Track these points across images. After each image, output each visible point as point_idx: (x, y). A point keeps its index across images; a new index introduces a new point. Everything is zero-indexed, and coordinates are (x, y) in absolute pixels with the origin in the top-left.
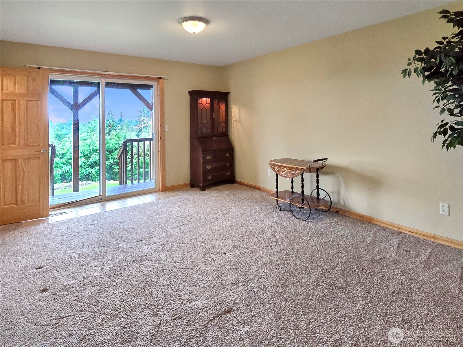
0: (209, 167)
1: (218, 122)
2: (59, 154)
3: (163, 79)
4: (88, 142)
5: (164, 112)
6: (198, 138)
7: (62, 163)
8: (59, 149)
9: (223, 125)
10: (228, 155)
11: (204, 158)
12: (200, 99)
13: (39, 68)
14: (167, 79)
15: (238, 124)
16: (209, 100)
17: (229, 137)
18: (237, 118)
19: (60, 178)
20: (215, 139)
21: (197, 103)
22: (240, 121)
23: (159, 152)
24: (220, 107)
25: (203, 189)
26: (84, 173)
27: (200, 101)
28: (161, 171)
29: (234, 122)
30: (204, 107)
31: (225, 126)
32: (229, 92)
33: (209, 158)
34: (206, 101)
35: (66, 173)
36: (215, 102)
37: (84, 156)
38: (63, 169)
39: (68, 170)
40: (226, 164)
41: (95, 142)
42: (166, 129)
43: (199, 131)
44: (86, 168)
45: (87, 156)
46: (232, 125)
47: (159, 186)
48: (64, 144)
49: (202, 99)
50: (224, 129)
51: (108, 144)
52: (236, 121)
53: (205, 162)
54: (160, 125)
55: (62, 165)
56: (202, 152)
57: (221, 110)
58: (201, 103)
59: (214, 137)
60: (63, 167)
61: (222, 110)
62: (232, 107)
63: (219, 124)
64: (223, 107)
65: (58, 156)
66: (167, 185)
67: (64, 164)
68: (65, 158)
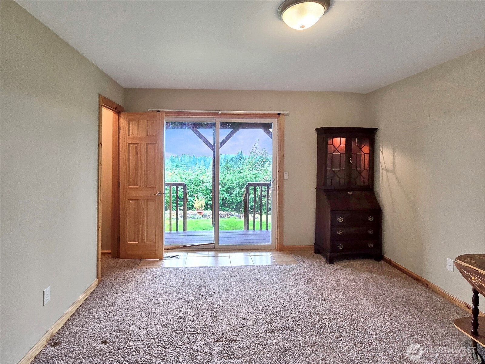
0: (340, 233)
1: (357, 170)
2: (221, 184)
3: (284, 115)
4: (242, 175)
5: (283, 155)
6: (326, 191)
7: (223, 191)
8: (222, 179)
9: (365, 174)
10: (371, 219)
11: (333, 219)
12: (331, 139)
13: (158, 111)
14: (288, 115)
15: (391, 176)
16: (343, 140)
17: (374, 192)
18: (389, 166)
19: (222, 202)
20: (351, 194)
21: (327, 144)
22: (393, 171)
23: (276, 203)
24: (361, 149)
25: (331, 261)
26: (239, 201)
27: (330, 142)
28: (278, 226)
29: (384, 172)
30: (336, 149)
31: (367, 177)
32: (377, 128)
33: (341, 220)
34: (340, 142)
35: (226, 199)
36: (354, 143)
37: (239, 186)
38: (224, 195)
39: (227, 197)
40: (368, 231)
41: (247, 175)
42: (286, 176)
43: (329, 181)
44: (240, 197)
45: (241, 186)
46: (381, 177)
47: (276, 244)
48: (225, 176)
49: (334, 139)
50: (366, 180)
51: (257, 177)
52: (387, 170)
53: (334, 226)
54: (279, 171)
55: (223, 192)
56: (331, 211)
57: (362, 153)
58: (332, 145)
59: (350, 191)
60: (224, 194)
61: (365, 154)
62: (381, 149)
63: (360, 173)
64: (366, 149)
65: (221, 185)
66: (285, 244)
67: (225, 192)
68: (226, 186)
